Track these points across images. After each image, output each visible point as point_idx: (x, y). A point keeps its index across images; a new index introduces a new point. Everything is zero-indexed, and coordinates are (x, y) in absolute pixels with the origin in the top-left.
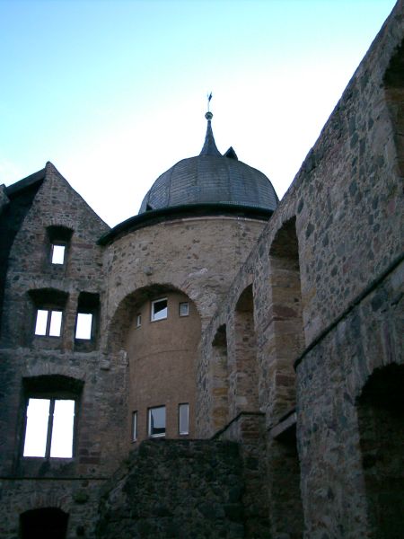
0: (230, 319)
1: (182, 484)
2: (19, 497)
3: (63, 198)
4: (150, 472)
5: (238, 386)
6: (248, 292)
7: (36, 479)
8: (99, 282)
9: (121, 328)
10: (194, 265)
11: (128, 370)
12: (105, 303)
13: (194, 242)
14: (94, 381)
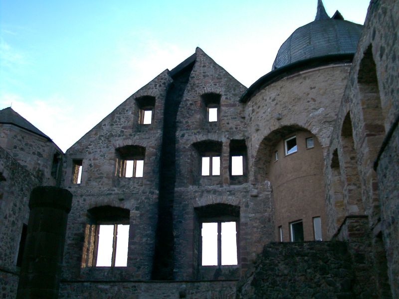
0: (339, 143)
1: (300, 278)
2: (199, 295)
3: (211, 71)
4: (272, 270)
5: (350, 197)
6: (348, 119)
7: (211, 281)
8: (244, 131)
9: (264, 164)
10: (313, 107)
11: (272, 195)
12: (250, 146)
13: (311, 88)
14: (247, 206)
